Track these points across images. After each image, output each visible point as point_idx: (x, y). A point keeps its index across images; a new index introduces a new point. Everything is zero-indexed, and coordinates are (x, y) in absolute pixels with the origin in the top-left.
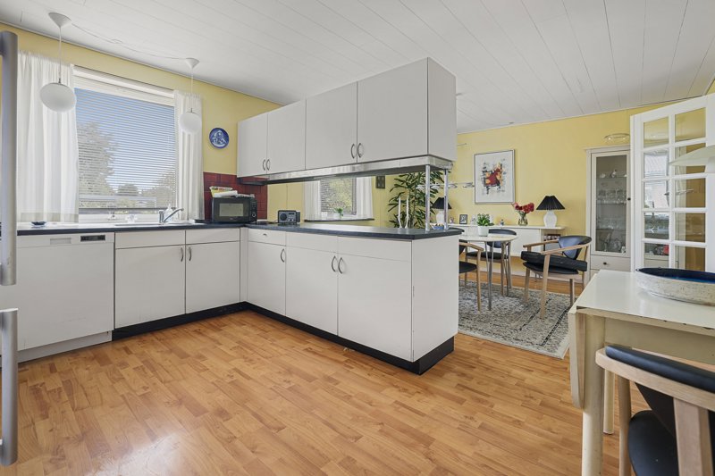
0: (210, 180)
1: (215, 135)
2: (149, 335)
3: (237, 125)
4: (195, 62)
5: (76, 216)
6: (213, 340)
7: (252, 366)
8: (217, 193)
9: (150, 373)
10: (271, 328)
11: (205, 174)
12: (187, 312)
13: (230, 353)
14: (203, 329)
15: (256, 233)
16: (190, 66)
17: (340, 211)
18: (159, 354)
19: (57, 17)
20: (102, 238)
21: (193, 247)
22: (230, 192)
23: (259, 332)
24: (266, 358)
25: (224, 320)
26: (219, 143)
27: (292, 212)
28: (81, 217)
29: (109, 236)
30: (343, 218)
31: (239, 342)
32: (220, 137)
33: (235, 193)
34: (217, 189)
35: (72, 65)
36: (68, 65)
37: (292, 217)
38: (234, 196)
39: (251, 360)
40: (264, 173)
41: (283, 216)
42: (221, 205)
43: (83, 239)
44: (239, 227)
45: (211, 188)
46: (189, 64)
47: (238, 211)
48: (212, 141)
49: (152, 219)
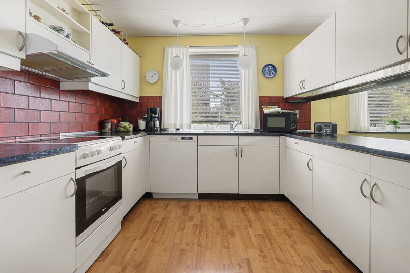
0: (264, 101)
1: (267, 69)
2: (217, 201)
3: (283, 59)
4: (246, 21)
5: (190, 126)
6: (249, 221)
7: (263, 265)
8: (267, 111)
9: (197, 233)
10: (298, 227)
11: (260, 97)
12: (240, 193)
13: (253, 239)
14: (248, 208)
15: (291, 141)
16: (243, 25)
17: (395, 123)
18: (212, 218)
19: (176, 22)
20: (191, 139)
21: (243, 148)
22: (276, 109)
23: (286, 227)
24: (279, 261)
25: (265, 205)
26: (270, 75)
27: (327, 124)
28: (193, 126)
29: (195, 137)
30: (398, 130)
31: (265, 231)
32: (270, 70)
33: (279, 109)
34: (266, 107)
35: (188, 47)
36: (186, 47)
37: (328, 129)
38: (279, 112)
39: (265, 257)
40: (301, 91)
41: (319, 127)
42: (268, 118)
43: (183, 139)
44: (280, 135)
45: (263, 106)
46: (242, 24)
47: (281, 123)
48: (264, 74)
49: (226, 128)
